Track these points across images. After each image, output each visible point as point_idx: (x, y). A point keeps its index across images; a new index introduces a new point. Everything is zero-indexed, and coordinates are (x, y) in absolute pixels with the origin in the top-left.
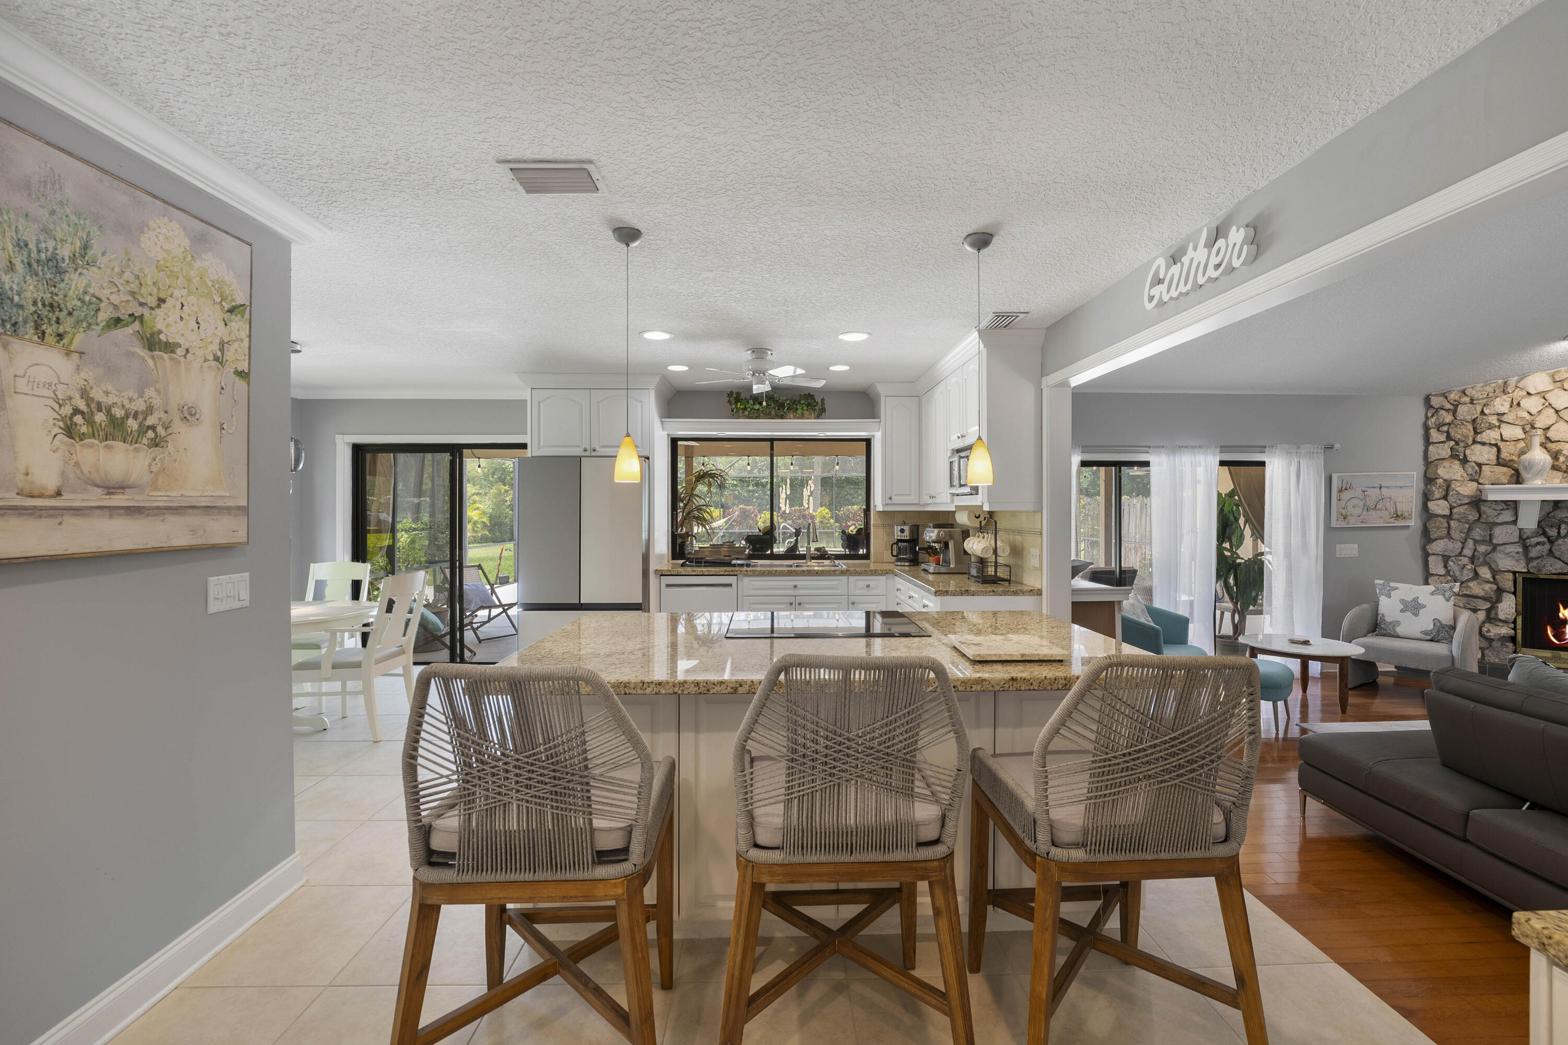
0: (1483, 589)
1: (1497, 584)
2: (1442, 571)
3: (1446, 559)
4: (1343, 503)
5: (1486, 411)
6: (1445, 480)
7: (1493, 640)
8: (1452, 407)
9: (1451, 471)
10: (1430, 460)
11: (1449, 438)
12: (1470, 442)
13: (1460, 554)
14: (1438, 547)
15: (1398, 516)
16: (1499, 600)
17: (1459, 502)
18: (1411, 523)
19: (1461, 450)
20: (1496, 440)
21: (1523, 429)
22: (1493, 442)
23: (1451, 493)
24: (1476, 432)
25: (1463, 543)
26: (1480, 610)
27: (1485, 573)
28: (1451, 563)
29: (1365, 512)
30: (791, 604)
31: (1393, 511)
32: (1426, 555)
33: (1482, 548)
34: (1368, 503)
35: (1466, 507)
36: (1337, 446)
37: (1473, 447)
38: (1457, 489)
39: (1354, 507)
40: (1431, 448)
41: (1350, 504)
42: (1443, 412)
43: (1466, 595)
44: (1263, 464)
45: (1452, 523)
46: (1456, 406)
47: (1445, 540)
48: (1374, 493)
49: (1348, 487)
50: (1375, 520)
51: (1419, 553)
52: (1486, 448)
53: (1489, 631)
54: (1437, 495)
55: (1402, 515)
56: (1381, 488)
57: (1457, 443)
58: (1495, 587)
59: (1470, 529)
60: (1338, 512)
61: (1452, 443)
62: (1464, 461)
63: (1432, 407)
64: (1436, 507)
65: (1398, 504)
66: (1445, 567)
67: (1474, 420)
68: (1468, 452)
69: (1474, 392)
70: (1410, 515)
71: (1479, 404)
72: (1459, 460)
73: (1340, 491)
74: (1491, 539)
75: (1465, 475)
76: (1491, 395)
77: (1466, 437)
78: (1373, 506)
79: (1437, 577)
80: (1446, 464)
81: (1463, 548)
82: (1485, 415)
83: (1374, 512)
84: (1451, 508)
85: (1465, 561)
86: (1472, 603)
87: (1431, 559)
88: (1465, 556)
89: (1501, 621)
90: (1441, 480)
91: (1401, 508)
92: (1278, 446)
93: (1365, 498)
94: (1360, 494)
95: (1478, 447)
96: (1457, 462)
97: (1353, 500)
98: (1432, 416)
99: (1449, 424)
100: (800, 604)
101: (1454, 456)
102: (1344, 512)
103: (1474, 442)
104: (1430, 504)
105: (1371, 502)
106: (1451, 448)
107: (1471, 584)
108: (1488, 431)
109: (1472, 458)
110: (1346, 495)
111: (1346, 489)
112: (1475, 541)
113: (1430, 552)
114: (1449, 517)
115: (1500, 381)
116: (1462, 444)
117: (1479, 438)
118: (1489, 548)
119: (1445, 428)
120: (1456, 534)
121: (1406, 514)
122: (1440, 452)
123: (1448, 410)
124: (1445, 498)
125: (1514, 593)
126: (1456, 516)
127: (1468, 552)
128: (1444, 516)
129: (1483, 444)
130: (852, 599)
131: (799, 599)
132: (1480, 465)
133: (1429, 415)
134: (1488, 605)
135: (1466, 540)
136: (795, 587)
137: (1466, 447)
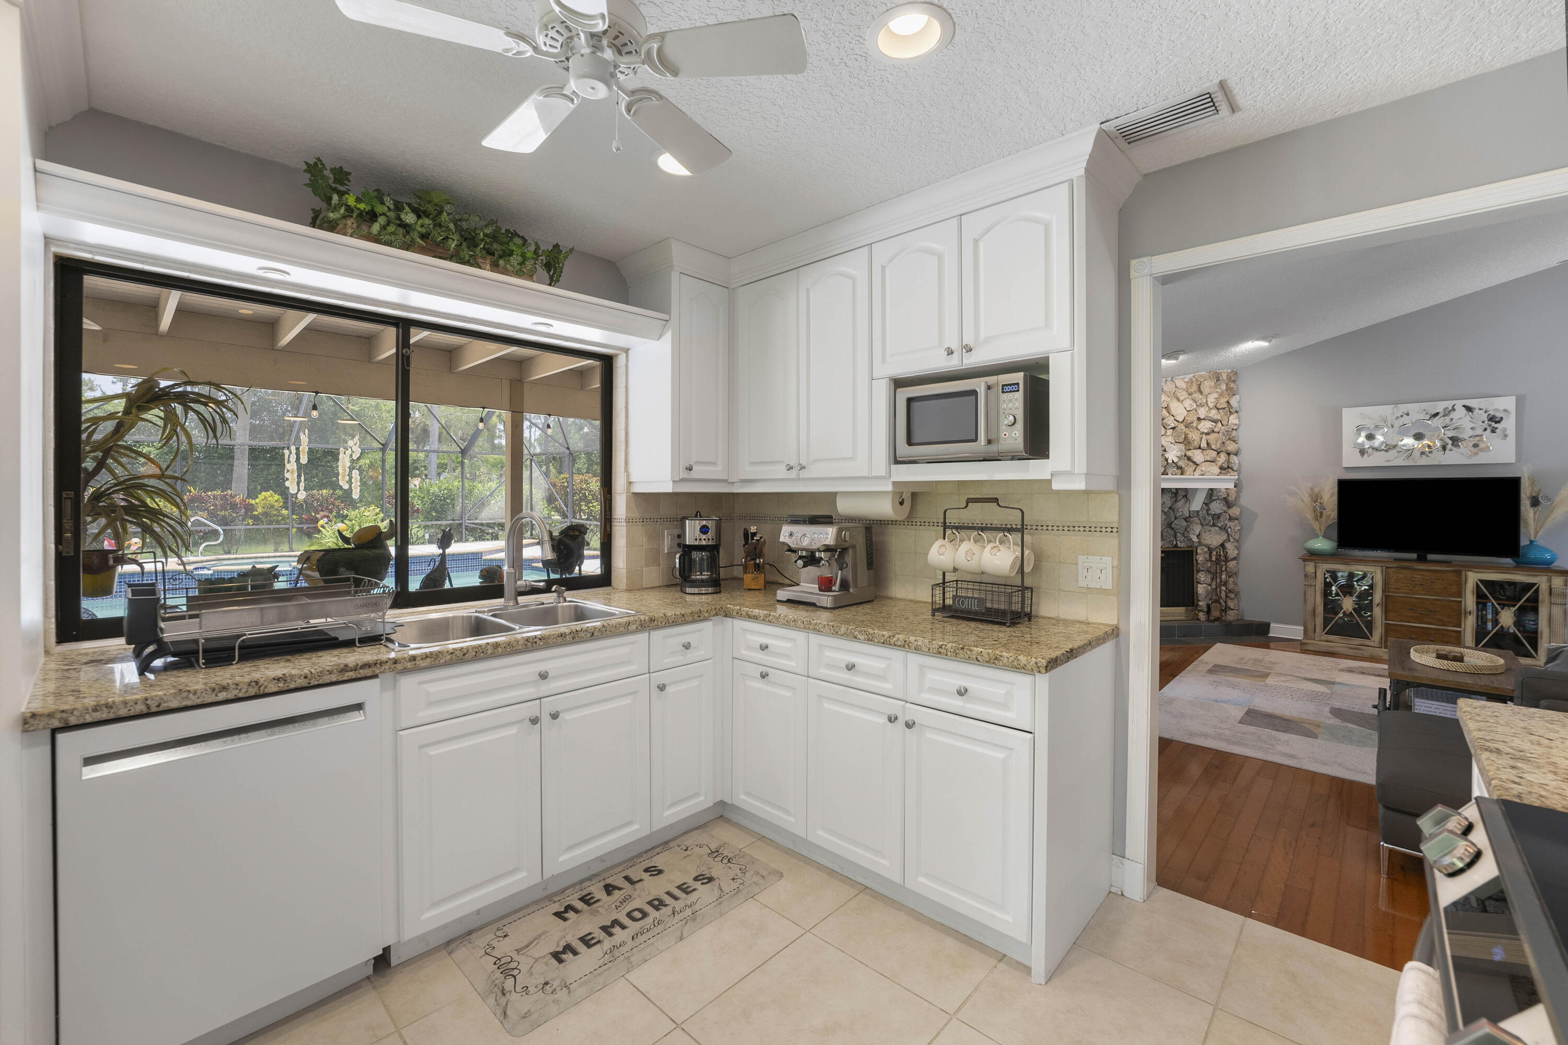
30: (534, 721)
100: (555, 716)
130: (658, 678)
131: (550, 705)
136: (543, 676)
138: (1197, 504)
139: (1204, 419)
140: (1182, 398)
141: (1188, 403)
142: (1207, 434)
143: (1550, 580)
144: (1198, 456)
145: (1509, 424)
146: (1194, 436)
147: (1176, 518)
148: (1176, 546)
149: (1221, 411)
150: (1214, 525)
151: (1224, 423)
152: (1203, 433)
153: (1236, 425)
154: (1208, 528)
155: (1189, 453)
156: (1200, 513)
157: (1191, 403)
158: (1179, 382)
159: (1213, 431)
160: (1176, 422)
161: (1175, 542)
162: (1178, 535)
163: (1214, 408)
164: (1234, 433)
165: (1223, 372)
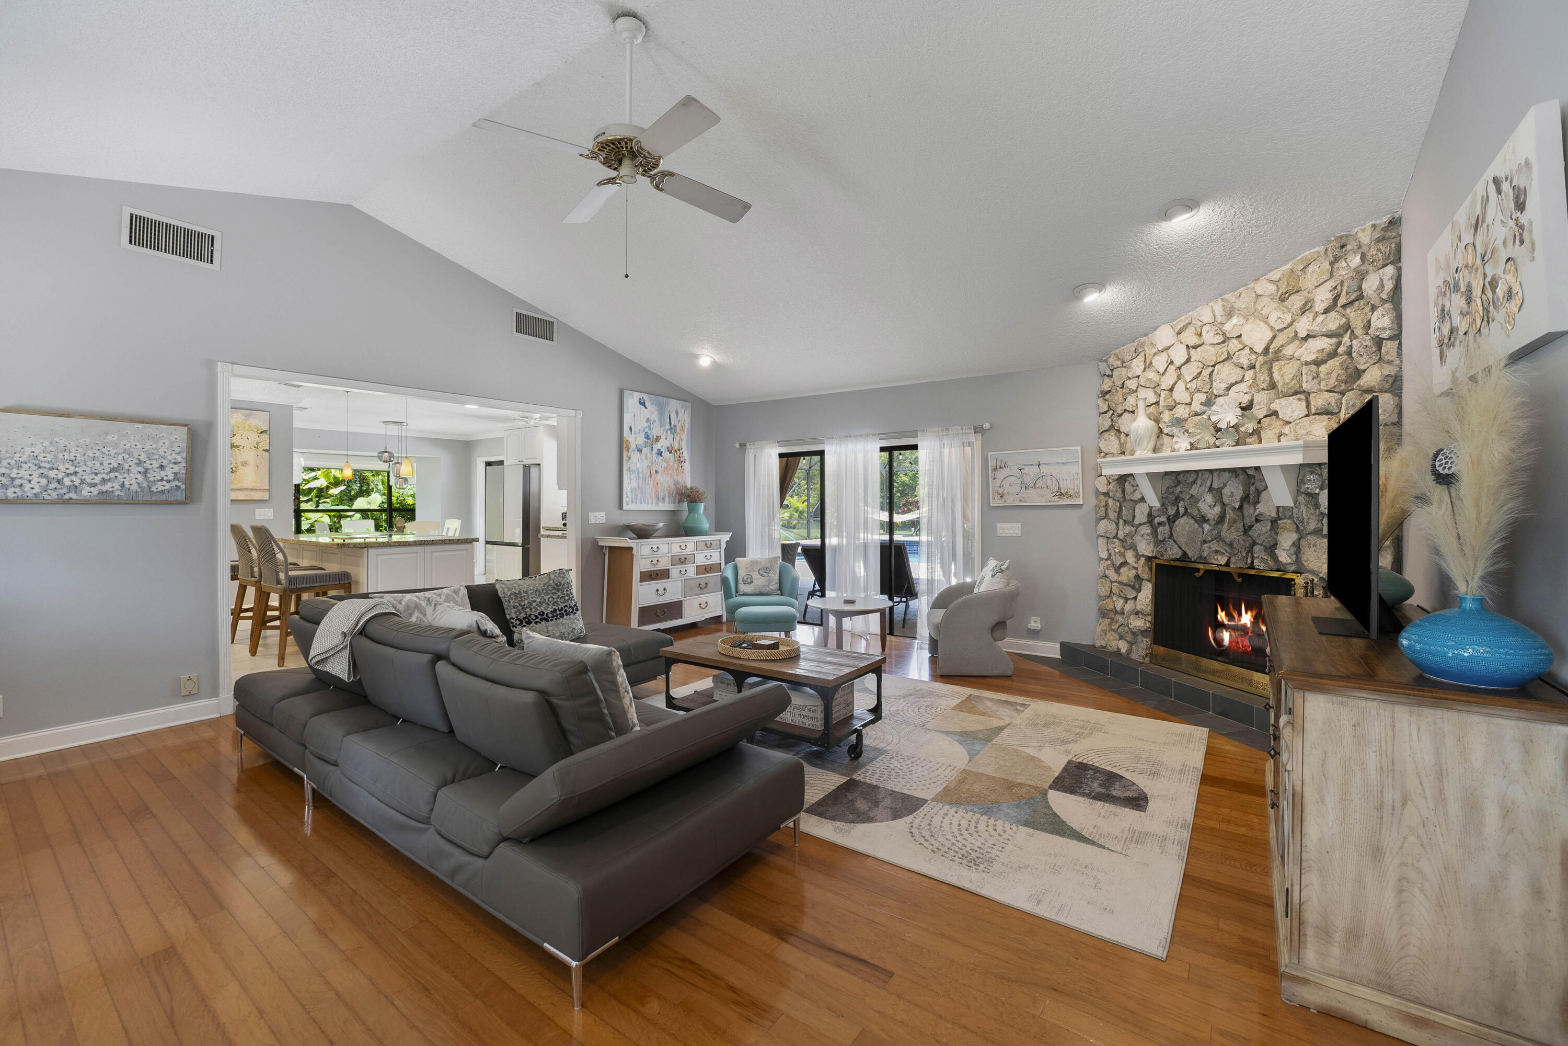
0: (1128, 576)
1: (1137, 568)
2: (1107, 555)
3: (1107, 541)
4: (998, 482)
5: (1130, 375)
7: (1135, 634)
8: (1110, 373)
10: (1100, 432)
11: (1110, 407)
12: (1119, 410)
13: (1116, 537)
14: (1102, 528)
15: (1062, 494)
16: (1140, 590)
17: (1111, 478)
18: (1080, 501)
19: (1115, 419)
20: (1134, 406)
21: (1155, 392)
22: (1131, 409)
25: (1117, 524)
26: (1129, 599)
27: (1130, 558)
28: (1110, 546)
29: (1023, 490)
31: (1056, 490)
32: (1097, 537)
33: (1128, 529)
34: (1026, 481)
35: (1115, 483)
36: (987, 425)
39: (1011, 485)
40: (1100, 419)
41: (1006, 485)
42: (1108, 379)
43: (1120, 583)
45: (1110, 502)
46: (1113, 371)
47: (1105, 520)
48: (1032, 471)
49: (1003, 466)
50: (1034, 497)
51: (1093, 535)
52: (1131, 416)
53: (1131, 624)
55: (1067, 493)
56: (1039, 465)
58: (1137, 574)
59: (1120, 509)
60: (995, 490)
61: (1112, 413)
62: (1118, 432)
64: (1099, 484)
65: (1061, 482)
66: (1108, 550)
67: (1123, 384)
68: (1120, 421)
69: (1123, 354)
70: (1077, 493)
71: (1125, 367)
72: (1115, 431)
73: (995, 469)
74: (1133, 520)
75: (1118, 448)
76: (1133, 356)
77: (1118, 405)
78: (1032, 484)
79: (1103, 561)
80: (1106, 436)
81: (1117, 529)
82: (1129, 378)
83: (1033, 490)
84: (1109, 485)
85: (1118, 543)
86: (1124, 591)
87: (1101, 540)
88: (1119, 539)
89: (1140, 612)
91: (1065, 485)
93: (1022, 476)
94: (1015, 471)
95: (1127, 415)
96: (1113, 434)
97: (1009, 477)
98: (1102, 383)
99: (1109, 392)
102: (1000, 491)
103: (1125, 410)
104: (1097, 481)
105: (1029, 480)
106: (1111, 419)
107: (1121, 570)
108: (1131, 397)
110: (1001, 474)
111: (1001, 468)
112: (1125, 523)
113: (1098, 533)
114: (1106, 494)
115: (1139, 339)
116: (1116, 413)
117: (1127, 405)
119: (1107, 397)
120: (1112, 515)
121: (1072, 492)
122: (1105, 423)
123: (1110, 376)
125: (1150, 582)
126: (1111, 494)
127: (1119, 534)
128: (1103, 494)
129: (1128, 412)
132: (1126, 436)
134: (1132, 594)
135: (1118, 521)
137: (1120, 415)
139: (1309, 337)
140: (1265, 313)
141: (1278, 316)
142: (1318, 363)
144: (1289, 408)
146: (1286, 374)
147: (1257, 521)
148: (1252, 567)
149: (1348, 310)
151: (1359, 331)
152: (1307, 364)
153: (1383, 329)
154: (1313, 539)
155: (1275, 406)
156: (1295, 510)
157: (1280, 314)
158: (1264, 287)
159: (1333, 354)
160: (1254, 357)
161: (1249, 561)
162: (1257, 548)
163: (1326, 311)
164: (1389, 348)
165: (1363, 230)
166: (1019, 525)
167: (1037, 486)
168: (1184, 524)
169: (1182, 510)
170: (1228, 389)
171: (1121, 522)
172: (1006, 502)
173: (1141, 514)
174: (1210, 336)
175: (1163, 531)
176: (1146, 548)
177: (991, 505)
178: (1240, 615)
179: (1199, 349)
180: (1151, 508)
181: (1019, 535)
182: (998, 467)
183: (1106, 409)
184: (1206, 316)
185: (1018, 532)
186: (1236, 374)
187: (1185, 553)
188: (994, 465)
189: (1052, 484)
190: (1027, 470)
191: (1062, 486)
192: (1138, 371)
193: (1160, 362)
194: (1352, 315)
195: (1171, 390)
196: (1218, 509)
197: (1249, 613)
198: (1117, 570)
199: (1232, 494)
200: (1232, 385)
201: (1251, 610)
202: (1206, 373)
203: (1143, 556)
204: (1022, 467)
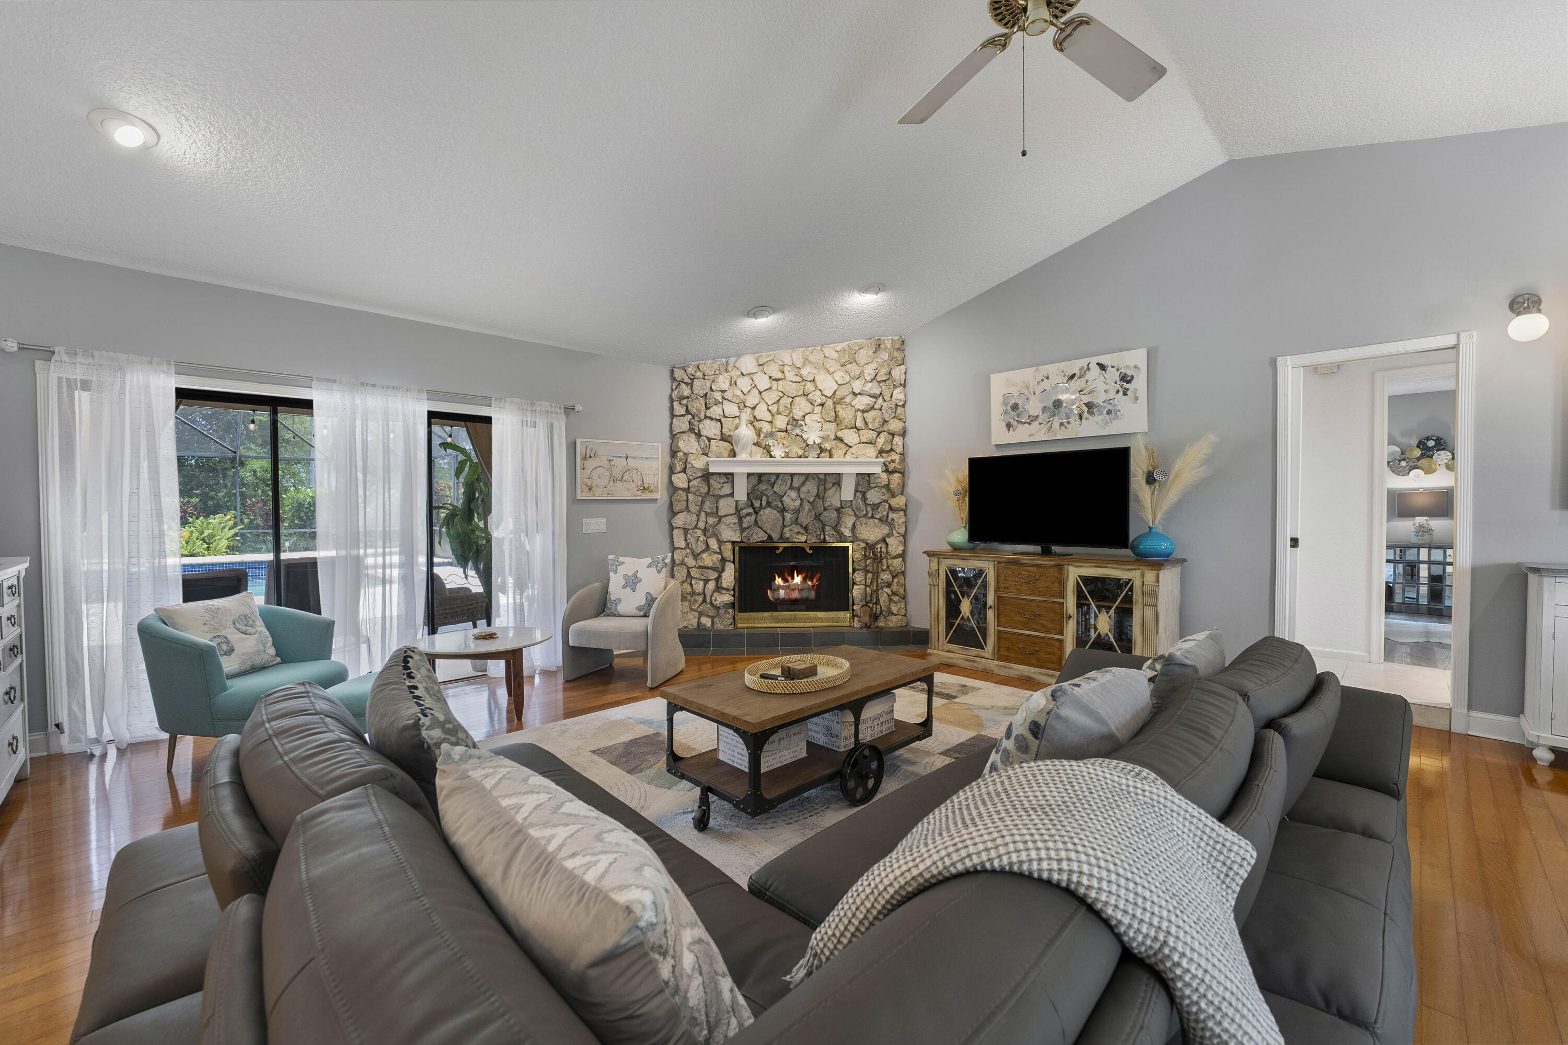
0: (712, 560)
1: (721, 554)
2: (683, 544)
3: (686, 531)
4: (587, 473)
5: (714, 388)
6: (685, 454)
7: (719, 608)
8: (689, 381)
9: (688, 444)
10: (674, 433)
11: (688, 412)
12: (702, 417)
13: (696, 527)
14: (679, 520)
15: (644, 488)
16: (723, 570)
17: (694, 475)
18: (658, 496)
19: (696, 423)
20: (720, 415)
21: (739, 407)
22: (718, 418)
23: (688, 466)
24: (707, 408)
25: (698, 516)
26: (710, 580)
27: (713, 544)
28: (689, 536)
29: (611, 483)
31: (640, 483)
32: (672, 528)
33: (711, 520)
34: (614, 473)
35: (699, 480)
36: (579, 407)
37: (705, 421)
38: (692, 462)
39: (599, 477)
40: (674, 420)
41: (596, 475)
42: (683, 385)
43: (700, 567)
44: (488, 420)
45: (690, 496)
46: (692, 380)
47: (685, 513)
48: (620, 463)
49: (592, 455)
50: (622, 491)
51: (666, 527)
52: (714, 423)
53: (716, 600)
54: (678, 469)
55: (648, 487)
56: (627, 458)
57: (693, 418)
58: (720, 557)
59: (703, 502)
60: (582, 482)
61: (690, 416)
62: (699, 435)
63: (675, 379)
64: (677, 480)
65: (644, 476)
66: (686, 540)
67: (706, 395)
68: (701, 426)
69: (705, 368)
70: (657, 488)
71: (708, 379)
72: (695, 434)
73: (585, 458)
74: (717, 512)
75: (699, 449)
76: (717, 372)
77: (699, 411)
78: (620, 477)
79: (680, 550)
80: (685, 437)
81: (698, 520)
82: (713, 391)
83: (621, 484)
84: (689, 481)
85: (699, 533)
86: (705, 574)
87: (675, 532)
88: (699, 529)
89: (725, 589)
90: (681, 454)
91: (648, 481)
92: (508, 399)
93: (611, 469)
94: (605, 463)
95: (708, 421)
96: (693, 436)
97: (601, 469)
98: (676, 388)
99: (687, 398)
101: (691, 430)
102: (588, 482)
103: (706, 417)
104: (674, 478)
105: (617, 472)
106: (689, 422)
107: (704, 556)
108: (715, 407)
109: (703, 432)
110: (591, 464)
111: (590, 457)
112: (707, 514)
113: (674, 525)
114: (687, 490)
115: (724, 360)
116: (697, 419)
117: (710, 413)
118: (716, 520)
119: (684, 402)
120: (693, 508)
121: (652, 487)
122: (681, 424)
123: (687, 384)
124: (684, 471)
125: (734, 562)
126: (692, 490)
127: (701, 525)
128: (683, 489)
129: (712, 419)
132: (709, 439)
133: (674, 388)
134: (716, 575)
135: (700, 512)
137: (700, 421)
138: (848, 492)
139: (860, 394)
140: (831, 370)
141: (840, 376)
142: (863, 411)
143: (1143, 576)
144: (850, 437)
145: (1140, 384)
146: (845, 414)
147: (825, 509)
148: (824, 541)
149: (882, 384)
150: (873, 517)
151: (887, 398)
152: (858, 410)
153: (900, 400)
154: (864, 520)
155: (840, 434)
156: (854, 502)
157: (843, 375)
158: (829, 351)
159: (872, 408)
160: (823, 398)
161: (822, 537)
162: (827, 528)
163: (872, 380)
164: (900, 410)
165: (888, 340)
166: (604, 520)
167: (624, 479)
168: (769, 515)
169: (764, 503)
170: (804, 417)
171: (703, 514)
172: (594, 495)
173: (726, 506)
174: (790, 375)
175: (747, 521)
176: (730, 533)
177: (579, 497)
178: (793, 578)
179: (780, 382)
180: (737, 502)
181: (605, 531)
182: (588, 456)
183: (683, 412)
184: (787, 361)
185: (603, 528)
186: (808, 408)
187: (770, 537)
188: (584, 454)
189: (637, 477)
190: (616, 461)
191: (645, 481)
192: (725, 386)
193: (744, 384)
194: (884, 387)
195: (754, 408)
196: (798, 503)
197: (800, 576)
198: (696, 556)
199: (809, 491)
200: (807, 414)
201: (801, 574)
202: (786, 401)
203: (729, 541)
204: (611, 458)
